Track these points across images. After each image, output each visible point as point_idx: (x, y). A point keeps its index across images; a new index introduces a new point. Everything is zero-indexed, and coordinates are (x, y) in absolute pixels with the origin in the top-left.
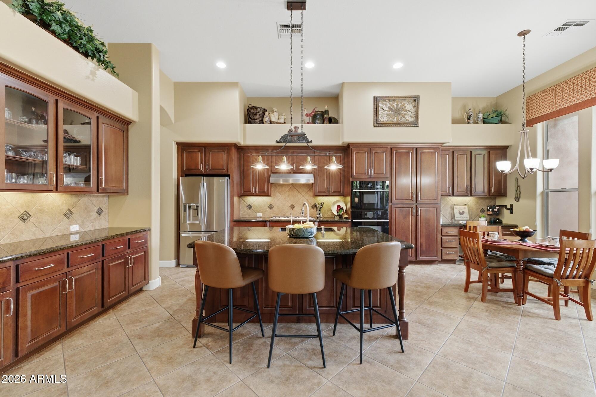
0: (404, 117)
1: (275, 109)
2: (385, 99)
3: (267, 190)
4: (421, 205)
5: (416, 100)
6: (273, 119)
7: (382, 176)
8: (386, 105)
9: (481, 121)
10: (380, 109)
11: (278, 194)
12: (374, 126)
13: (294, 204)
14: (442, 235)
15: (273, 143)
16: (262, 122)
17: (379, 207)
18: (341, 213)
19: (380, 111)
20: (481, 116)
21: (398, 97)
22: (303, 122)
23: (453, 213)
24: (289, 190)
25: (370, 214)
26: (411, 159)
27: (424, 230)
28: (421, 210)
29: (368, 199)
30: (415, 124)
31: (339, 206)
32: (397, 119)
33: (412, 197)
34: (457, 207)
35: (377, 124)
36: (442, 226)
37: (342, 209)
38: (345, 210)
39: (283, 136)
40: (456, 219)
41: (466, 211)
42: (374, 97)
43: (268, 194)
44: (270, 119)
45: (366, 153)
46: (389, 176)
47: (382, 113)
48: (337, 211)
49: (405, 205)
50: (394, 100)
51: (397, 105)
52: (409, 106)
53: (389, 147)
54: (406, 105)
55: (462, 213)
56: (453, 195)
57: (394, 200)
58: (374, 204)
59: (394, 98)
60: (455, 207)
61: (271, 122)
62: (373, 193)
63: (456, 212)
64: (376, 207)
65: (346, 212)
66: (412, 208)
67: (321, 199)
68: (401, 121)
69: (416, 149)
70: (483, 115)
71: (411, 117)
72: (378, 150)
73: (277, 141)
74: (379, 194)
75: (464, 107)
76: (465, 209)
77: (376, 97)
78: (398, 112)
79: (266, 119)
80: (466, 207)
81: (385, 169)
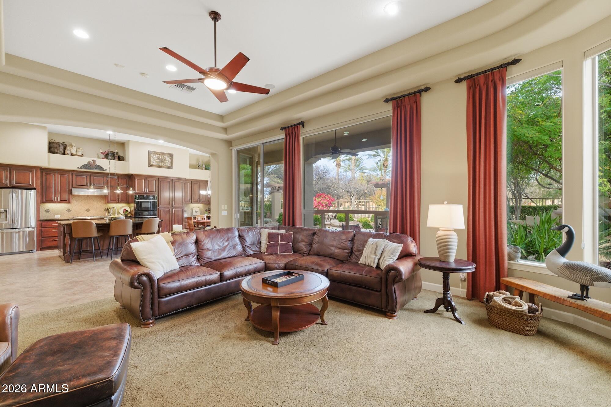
0: (165, 164)
1: (74, 144)
2: (155, 153)
3: (68, 199)
4: (174, 208)
5: (171, 156)
6: (74, 152)
7: (153, 193)
8: (155, 156)
9: (204, 168)
10: (152, 158)
11: (75, 202)
12: (149, 166)
13: (89, 208)
14: (185, 222)
15: (75, 169)
16: (64, 154)
17: (151, 209)
18: (126, 213)
19: (152, 159)
20: (204, 166)
21: (162, 153)
22: (98, 157)
23: (192, 212)
24: (86, 199)
25: (146, 213)
26: (169, 184)
27: (176, 220)
28: (174, 210)
29: (144, 205)
30: (171, 167)
31: (125, 210)
32: (162, 164)
33: (170, 204)
34: (195, 209)
35: (150, 165)
36: (185, 218)
37: (127, 211)
38: (129, 211)
39: (83, 165)
40: (194, 215)
41: (199, 211)
42: (148, 151)
43: (69, 202)
44: (71, 151)
45: (144, 180)
46: (157, 193)
47: (153, 160)
48: (123, 212)
49: (166, 208)
50: (160, 155)
51: (162, 157)
52: (168, 159)
53: (157, 178)
54: (166, 158)
55: (196, 212)
56: (191, 203)
57: (160, 205)
58: (148, 208)
59: (160, 154)
60: (193, 209)
61: (72, 155)
62: (148, 202)
63: (194, 211)
64: (149, 210)
65: (130, 213)
66: (170, 209)
67: (111, 205)
68: (164, 165)
69: (172, 180)
70: (205, 165)
71: (169, 164)
72: (150, 179)
73: (78, 168)
74: (152, 202)
75: (198, 160)
76: (198, 210)
77: (149, 151)
78: (162, 161)
79: (67, 152)
80: (199, 209)
81: (155, 189)
